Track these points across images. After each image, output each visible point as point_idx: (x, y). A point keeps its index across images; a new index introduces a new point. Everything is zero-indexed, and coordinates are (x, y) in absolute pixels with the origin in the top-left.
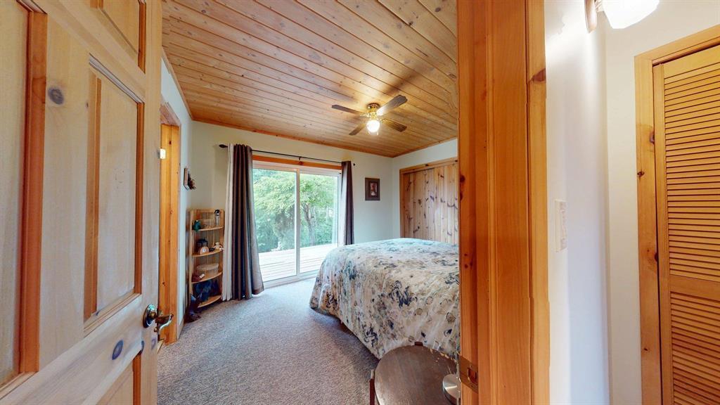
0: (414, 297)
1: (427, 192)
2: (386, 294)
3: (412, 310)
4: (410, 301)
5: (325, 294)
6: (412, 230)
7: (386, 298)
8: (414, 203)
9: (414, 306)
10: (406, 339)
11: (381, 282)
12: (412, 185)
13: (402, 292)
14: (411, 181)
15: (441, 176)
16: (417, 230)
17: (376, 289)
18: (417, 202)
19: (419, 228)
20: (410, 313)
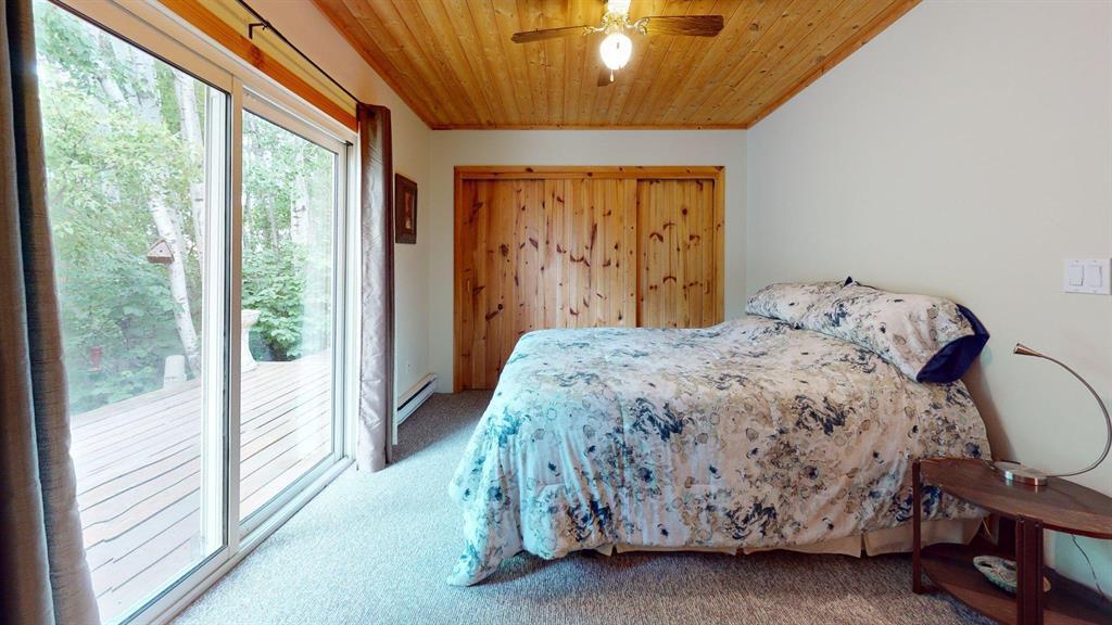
0: (846, 408)
1: (522, 232)
2: (790, 425)
3: (854, 428)
4: (843, 417)
5: (562, 513)
6: (483, 313)
7: (792, 433)
8: (490, 252)
9: (853, 422)
10: (843, 479)
11: (765, 410)
12: (483, 211)
13: (822, 409)
14: (483, 198)
15: (559, 199)
16: (495, 313)
17: (758, 427)
18: (497, 249)
19: (500, 307)
20: (849, 435)
